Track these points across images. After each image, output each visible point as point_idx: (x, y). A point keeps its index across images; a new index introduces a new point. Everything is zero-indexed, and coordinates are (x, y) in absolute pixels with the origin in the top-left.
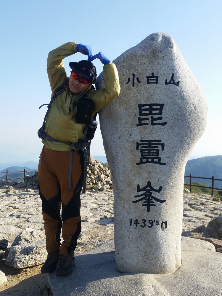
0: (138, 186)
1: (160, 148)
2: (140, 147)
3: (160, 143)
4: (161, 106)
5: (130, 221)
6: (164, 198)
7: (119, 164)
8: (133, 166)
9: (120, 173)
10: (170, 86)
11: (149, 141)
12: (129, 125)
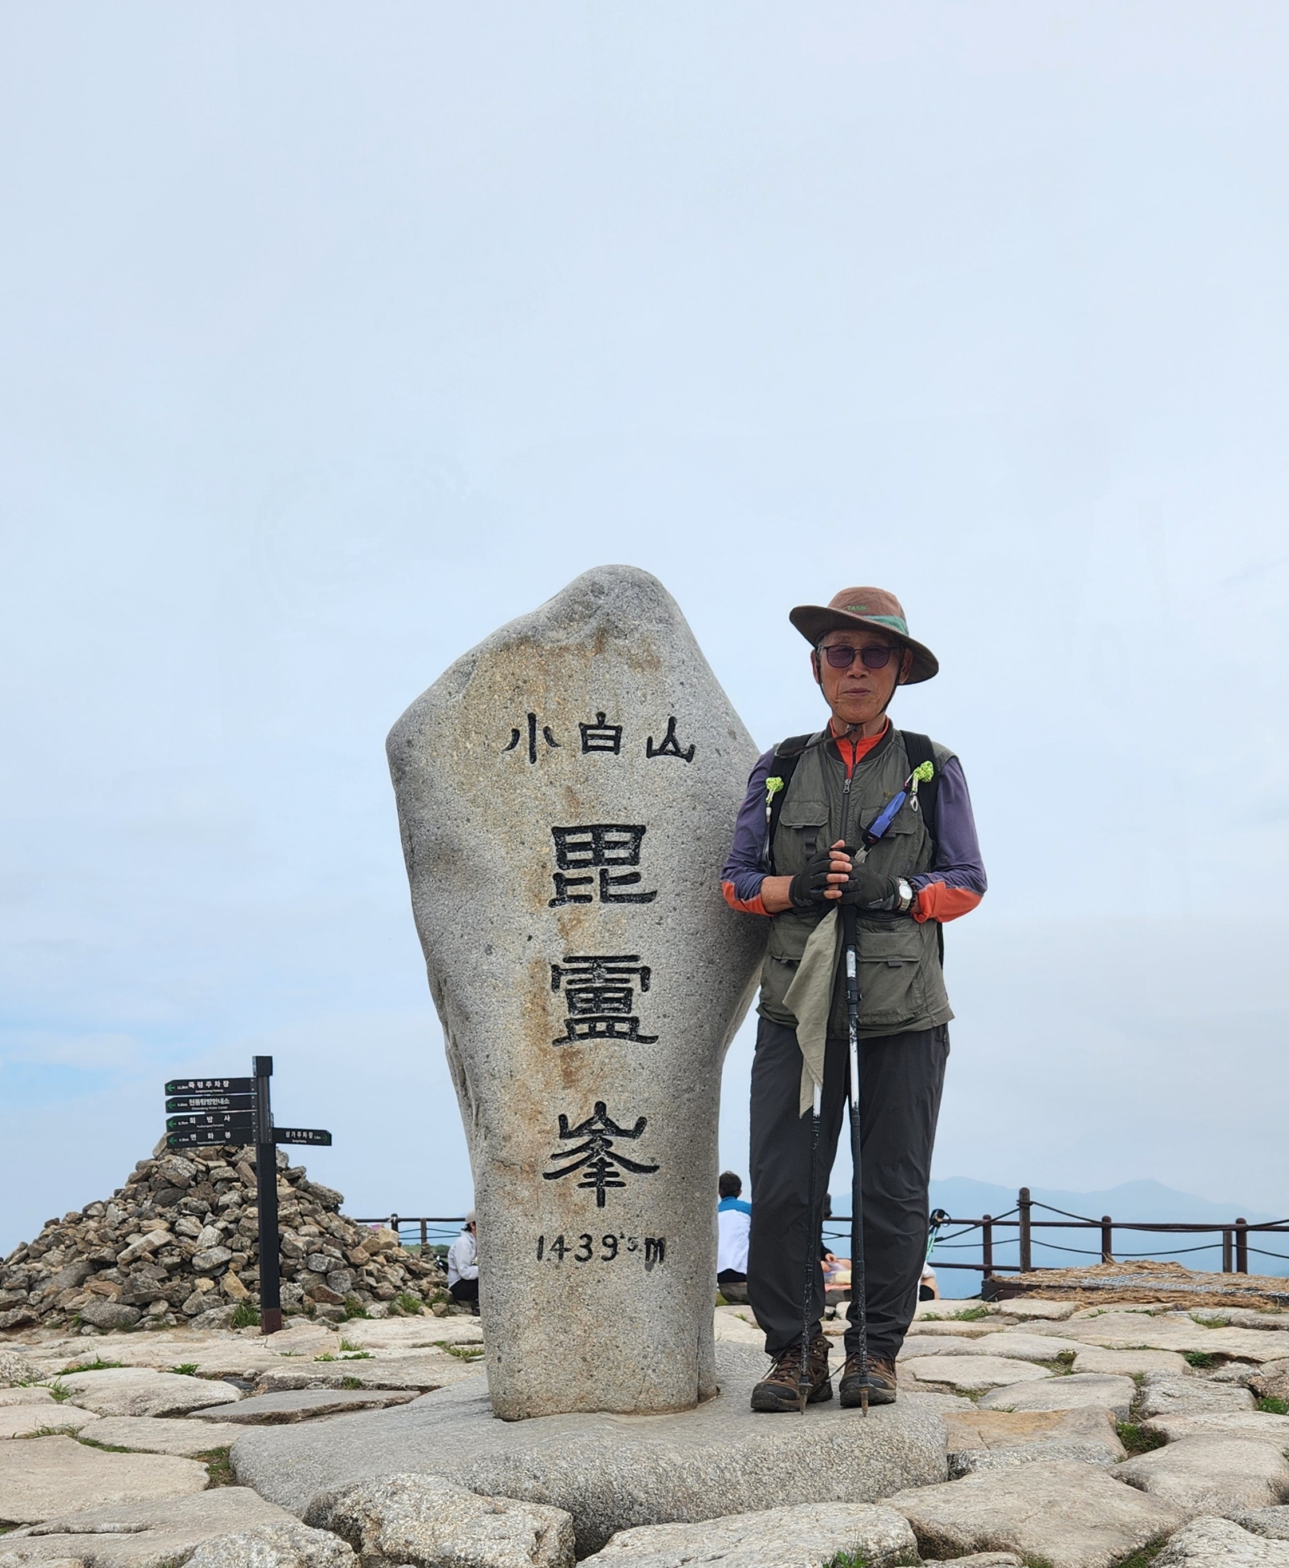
0: (563, 1119)
1: (635, 982)
2: (564, 979)
3: (636, 966)
4: (636, 834)
5: (537, 1245)
6: (653, 1159)
7: (490, 1043)
8: (540, 1049)
9: (497, 1076)
10: (663, 763)
11: (595, 959)
12: (522, 903)
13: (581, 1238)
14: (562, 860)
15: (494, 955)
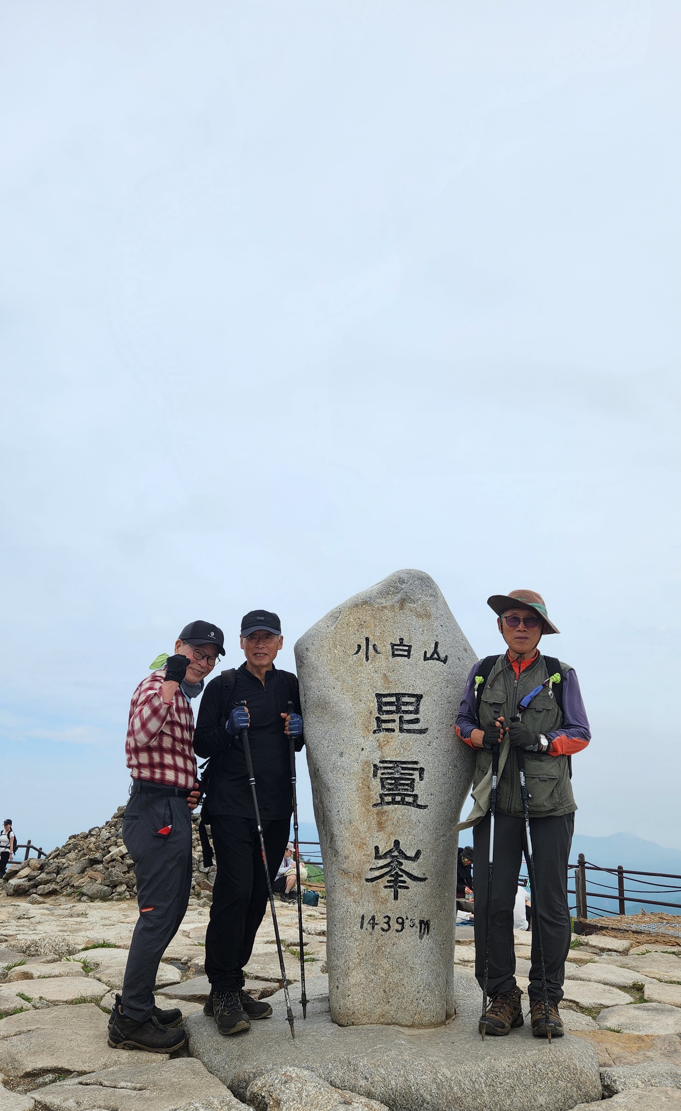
0: (377, 848)
2: (379, 772)
3: (417, 767)
4: (418, 698)
5: (360, 920)
6: (424, 874)
7: (340, 804)
8: (366, 809)
9: (343, 822)
10: (432, 664)
11: (396, 762)
12: (359, 731)
13: (385, 917)
14: (380, 709)
15: (344, 757)
